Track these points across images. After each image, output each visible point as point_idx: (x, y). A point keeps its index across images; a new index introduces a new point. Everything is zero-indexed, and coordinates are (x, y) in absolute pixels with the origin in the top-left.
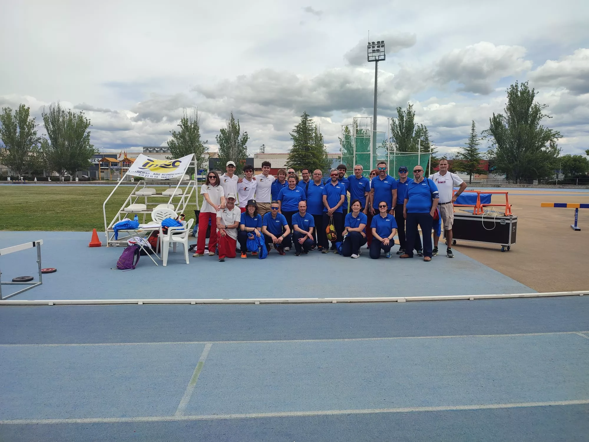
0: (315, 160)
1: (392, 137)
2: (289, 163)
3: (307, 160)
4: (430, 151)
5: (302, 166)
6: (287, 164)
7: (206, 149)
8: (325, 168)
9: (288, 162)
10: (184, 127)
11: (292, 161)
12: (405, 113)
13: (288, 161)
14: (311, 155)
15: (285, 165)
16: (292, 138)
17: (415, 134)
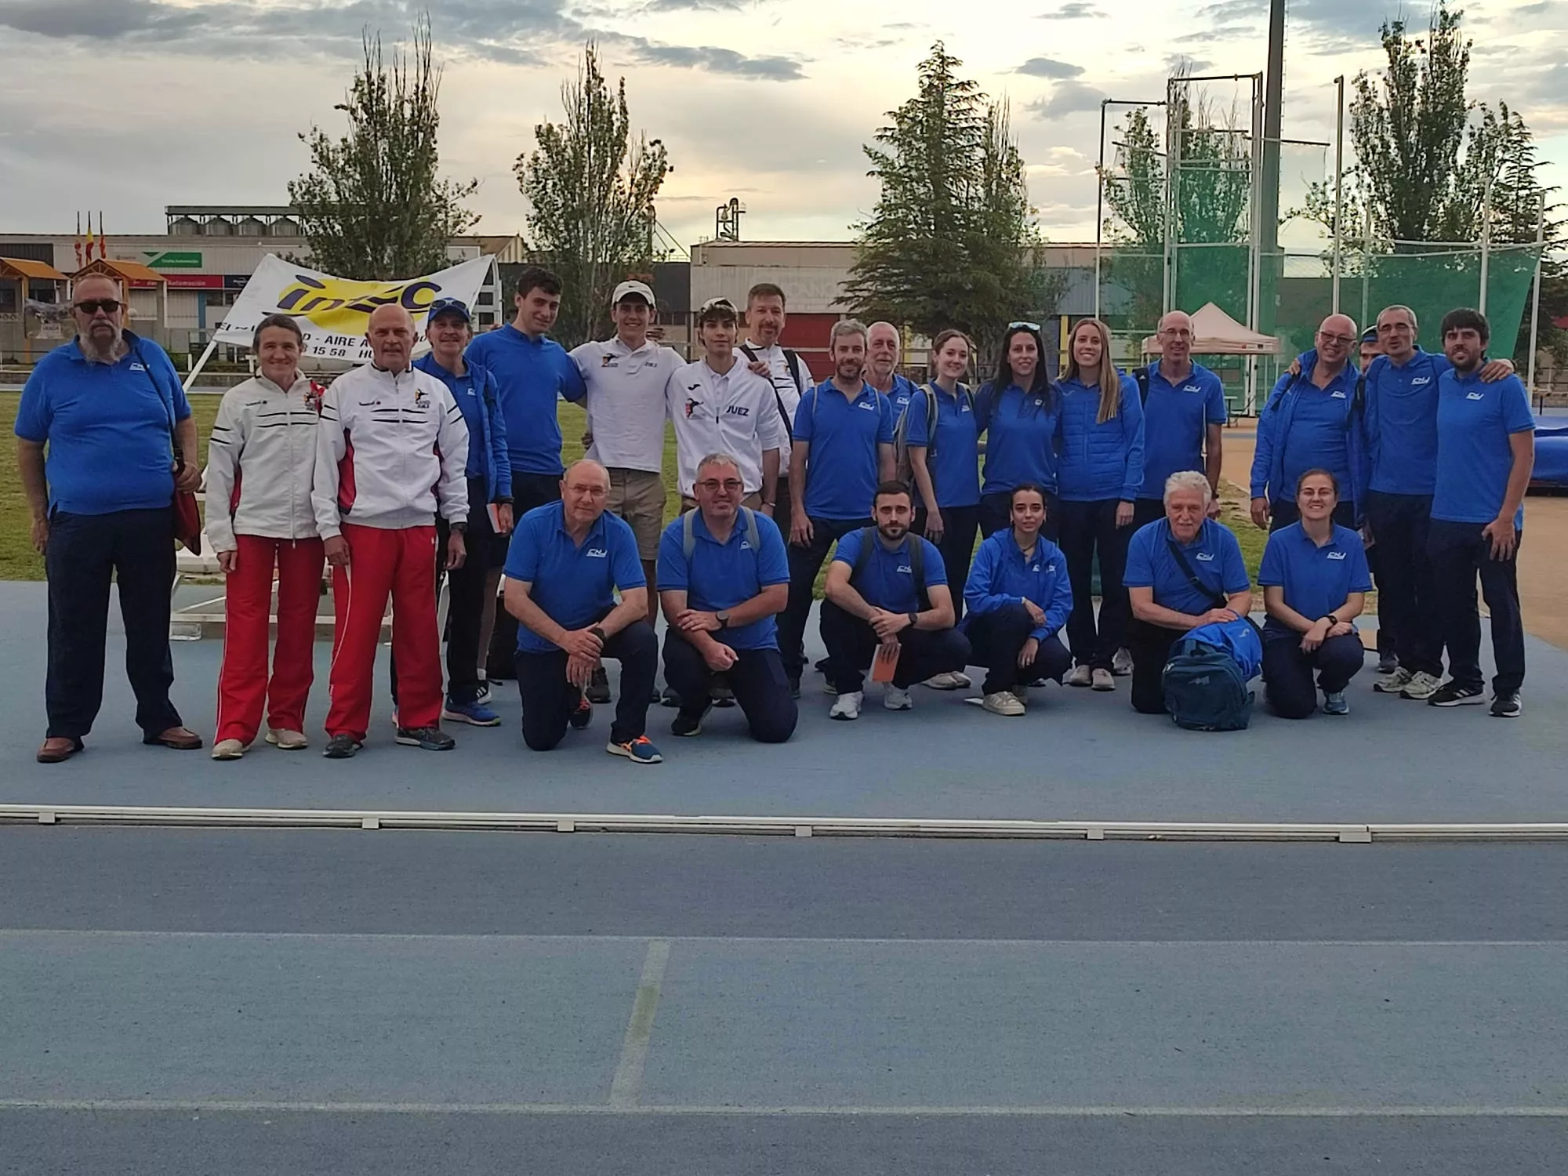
0: (983, 274)
1: (1357, 168)
2: (861, 290)
3: (942, 277)
4: (1540, 236)
5: (919, 302)
6: (850, 294)
7: (470, 220)
8: (1029, 313)
9: (852, 286)
10: (365, 117)
11: (872, 279)
12: (1423, 51)
13: (852, 277)
14: (966, 252)
15: (840, 300)
16: (877, 168)
17: (1470, 149)
